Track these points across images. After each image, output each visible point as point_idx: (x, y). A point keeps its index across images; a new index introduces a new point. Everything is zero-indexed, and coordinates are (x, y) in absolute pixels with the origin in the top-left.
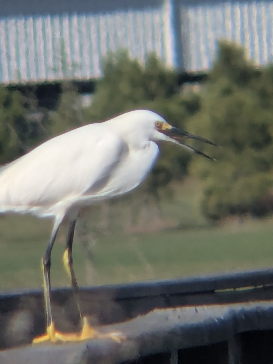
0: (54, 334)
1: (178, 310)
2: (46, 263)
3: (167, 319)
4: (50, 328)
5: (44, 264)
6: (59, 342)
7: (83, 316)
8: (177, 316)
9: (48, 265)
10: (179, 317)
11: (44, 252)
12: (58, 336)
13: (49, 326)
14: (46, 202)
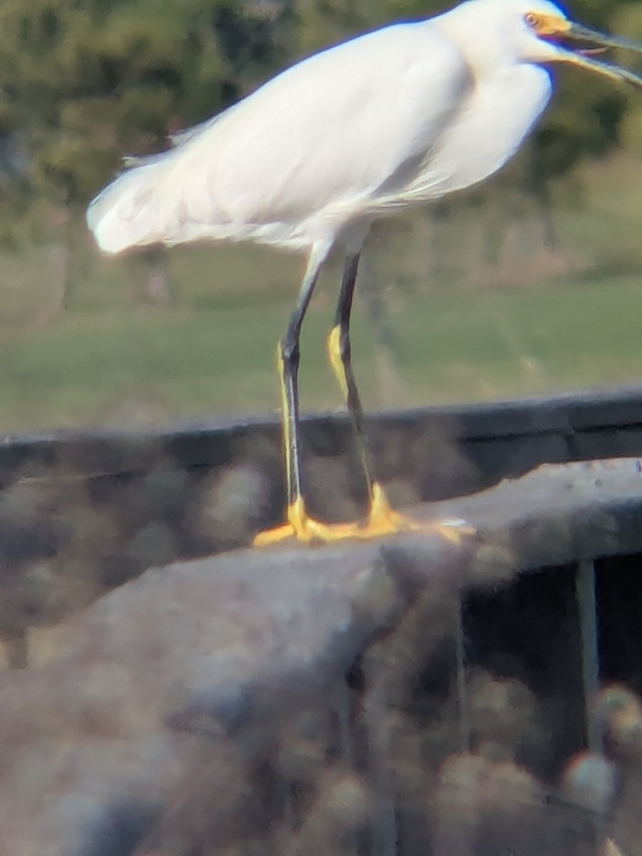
0: (303, 522)
1: (597, 464)
2: (288, 354)
3: (569, 487)
4: (296, 509)
5: (284, 357)
6: (316, 543)
7: (372, 483)
8: (594, 481)
9: (293, 361)
10: (598, 483)
11: (285, 331)
12: (315, 528)
13: (292, 502)
14: (289, 214)
